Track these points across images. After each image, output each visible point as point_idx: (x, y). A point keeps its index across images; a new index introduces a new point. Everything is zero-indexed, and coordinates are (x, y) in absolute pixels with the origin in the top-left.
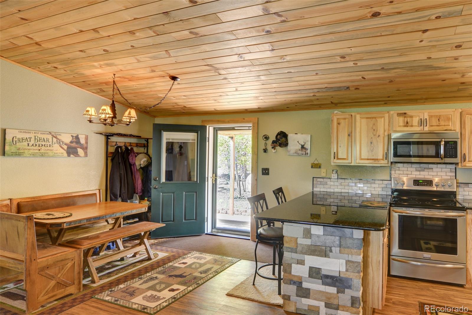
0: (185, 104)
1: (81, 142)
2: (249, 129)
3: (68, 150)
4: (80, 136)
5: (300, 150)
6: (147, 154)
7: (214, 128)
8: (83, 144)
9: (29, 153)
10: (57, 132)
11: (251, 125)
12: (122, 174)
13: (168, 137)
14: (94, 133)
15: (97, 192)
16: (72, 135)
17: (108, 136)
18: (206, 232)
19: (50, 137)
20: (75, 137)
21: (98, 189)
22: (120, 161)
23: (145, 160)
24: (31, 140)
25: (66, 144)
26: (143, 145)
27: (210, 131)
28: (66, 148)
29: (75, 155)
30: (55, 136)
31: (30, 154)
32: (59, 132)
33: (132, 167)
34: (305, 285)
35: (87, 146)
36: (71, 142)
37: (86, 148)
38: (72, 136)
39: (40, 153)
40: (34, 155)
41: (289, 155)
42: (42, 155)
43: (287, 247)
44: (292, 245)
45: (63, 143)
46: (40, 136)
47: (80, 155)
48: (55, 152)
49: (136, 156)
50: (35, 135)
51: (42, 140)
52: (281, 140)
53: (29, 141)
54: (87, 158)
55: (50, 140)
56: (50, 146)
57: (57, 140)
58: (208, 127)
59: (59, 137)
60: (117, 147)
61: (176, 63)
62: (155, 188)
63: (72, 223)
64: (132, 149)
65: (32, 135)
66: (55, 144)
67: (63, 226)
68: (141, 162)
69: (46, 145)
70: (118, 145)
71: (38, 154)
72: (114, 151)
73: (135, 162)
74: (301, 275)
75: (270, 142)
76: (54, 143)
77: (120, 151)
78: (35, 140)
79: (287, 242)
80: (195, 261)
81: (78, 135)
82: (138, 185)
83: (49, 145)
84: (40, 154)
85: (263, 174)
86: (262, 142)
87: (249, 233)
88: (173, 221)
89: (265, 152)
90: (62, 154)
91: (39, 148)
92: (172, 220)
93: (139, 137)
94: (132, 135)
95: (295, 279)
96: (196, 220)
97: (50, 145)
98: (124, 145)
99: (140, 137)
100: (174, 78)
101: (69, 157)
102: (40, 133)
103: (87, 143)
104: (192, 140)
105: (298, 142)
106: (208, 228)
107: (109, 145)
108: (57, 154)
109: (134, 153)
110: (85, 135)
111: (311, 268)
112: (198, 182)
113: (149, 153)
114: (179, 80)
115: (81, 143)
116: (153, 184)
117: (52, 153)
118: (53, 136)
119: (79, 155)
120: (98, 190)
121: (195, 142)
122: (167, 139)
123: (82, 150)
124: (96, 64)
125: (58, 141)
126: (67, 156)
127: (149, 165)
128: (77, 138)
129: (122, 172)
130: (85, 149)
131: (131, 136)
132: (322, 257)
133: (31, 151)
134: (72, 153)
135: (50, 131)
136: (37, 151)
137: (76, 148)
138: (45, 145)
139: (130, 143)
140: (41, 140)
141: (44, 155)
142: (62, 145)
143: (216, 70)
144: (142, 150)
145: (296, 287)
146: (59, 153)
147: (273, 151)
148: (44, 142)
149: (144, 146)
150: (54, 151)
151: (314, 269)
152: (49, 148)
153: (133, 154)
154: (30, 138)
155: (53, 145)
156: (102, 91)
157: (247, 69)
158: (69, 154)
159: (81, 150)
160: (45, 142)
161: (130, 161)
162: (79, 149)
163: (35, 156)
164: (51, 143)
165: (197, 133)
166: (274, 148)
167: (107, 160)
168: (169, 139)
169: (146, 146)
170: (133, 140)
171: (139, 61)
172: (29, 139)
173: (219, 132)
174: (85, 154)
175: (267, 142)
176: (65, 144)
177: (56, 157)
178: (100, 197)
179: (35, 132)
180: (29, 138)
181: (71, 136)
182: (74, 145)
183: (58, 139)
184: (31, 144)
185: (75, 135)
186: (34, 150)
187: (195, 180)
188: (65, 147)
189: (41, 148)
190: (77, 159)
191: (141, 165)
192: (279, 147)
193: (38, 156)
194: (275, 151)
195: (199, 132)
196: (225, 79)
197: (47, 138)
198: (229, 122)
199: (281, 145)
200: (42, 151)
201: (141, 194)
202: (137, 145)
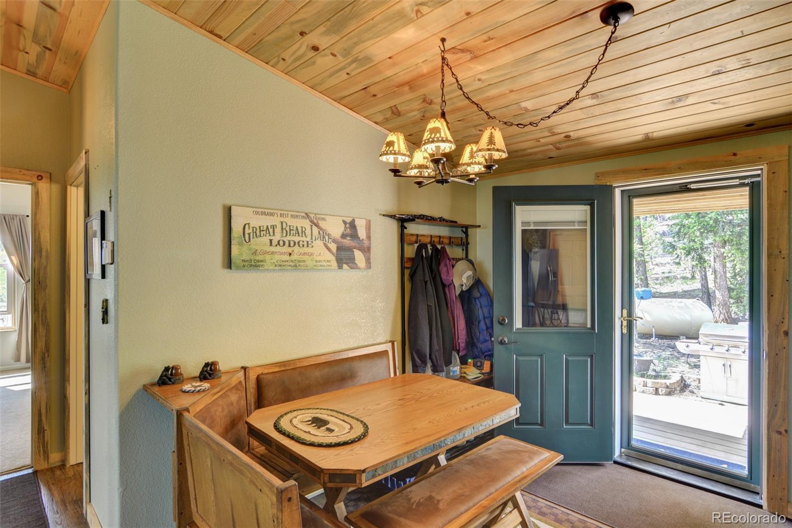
1: (359, 235)
3: (339, 253)
4: (357, 222)
6: (468, 259)
7: (622, 192)
8: (363, 240)
9: (272, 261)
10: (319, 212)
12: (431, 306)
13: (527, 220)
14: (380, 215)
15: (388, 347)
16: (345, 219)
17: (403, 221)
18: (613, 458)
19: (306, 224)
20: (349, 224)
21: (390, 342)
22: (427, 278)
23: (469, 275)
24: (275, 231)
25: (335, 241)
26: (460, 242)
28: (336, 248)
29: (350, 265)
30: (316, 222)
31: (274, 263)
32: (322, 213)
33: (447, 291)
35: (370, 244)
36: (344, 236)
37: (369, 249)
38: (345, 222)
39: (292, 261)
40: (280, 266)
42: (296, 266)
45: (329, 238)
46: (290, 221)
47: (359, 265)
48: (318, 258)
49: (453, 266)
50: (282, 219)
51: (294, 232)
53: (272, 234)
54: (370, 272)
55: (308, 232)
56: (308, 246)
57: (319, 233)
59: (322, 224)
60: (420, 245)
62: (502, 343)
63: (379, 471)
64: (443, 249)
65: (275, 221)
66: (315, 240)
67: (361, 480)
68: (463, 279)
69: (301, 243)
70: (421, 242)
71: (289, 264)
72: (413, 256)
73: (452, 280)
76: (314, 238)
77: (424, 255)
78: (282, 232)
81: (354, 220)
82: (460, 332)
83: (305, 243)
84: (291, 264)
88: (540, 425)
90: (329, 264)
91: (290, 250)
92: (539, 422)
93: (452, 224)
94: (444, 220)
96: (592, 424)
97: (308, 242)
98: (430, 243)
99: (456, 222)
101: (341, 270)
102: (289, 215)
103: (369, 237)
104: (580, 223)
107: (405, 242)
108: (321, 264)
109: (449, 259)
110: (366, 219)
112: (596, 331)
115: (359, 238)
116: (498, 332)
117: (312, 260)
118: (312, 221)
119: (357, 265)
120: (391, 344)
121: (586, 229)
122: (523, 223)
123: (362, 252)
125: (321, 232)
126: (337, 268)
128: (352, 225)
129: (432, 304)
130: (366, 252)
131: (442, 221)
133: (277, 257)
134: (344, 261)
135: (306, 212)
136: (287, 258)
137: (350, 249)
138: (299, 243)
139: (440, 237)
140: (292, 232)
141: (299, 265)
142: (328, 242)
144: (458, 252)
146: (324, 261)
148: (297, 235)
149: (462, 244)
150: (315, 256)
152: (306, 250)
153: (448, 261)
154: (273, 227)
155: (312, 242)
158: (340, 262)
159: (360, 253)
160: (299, 236)
161: (444, 277)
162: (357, 251)
163: (284, 268)
164: (309, 239)
165: (591, 204)
167: (403, 275)
168: (528, 223)
169: (465, 243)
170: (443, 231)
172: (271, 230)
173: (636, 201)
174: (366, 263)
176: (333, 240)
177: (319, 270)
178: (394, 358)
179: (282, 212)
180: (271, 228)
181: (342, 222)
182: (347, 242)
183: (321, 229)
184: (275, 240)
185: (348, 220)
186: (281, 254)
187: (589, 326)
188: (333, 247)
189: (293, 251)
190: (354, 273)
191: (462, 285)
193: (289, 268)
195: (596, 201)
197: (302, 227)
200: (294, 257)
201: (463, 352)
202: (451, 241)
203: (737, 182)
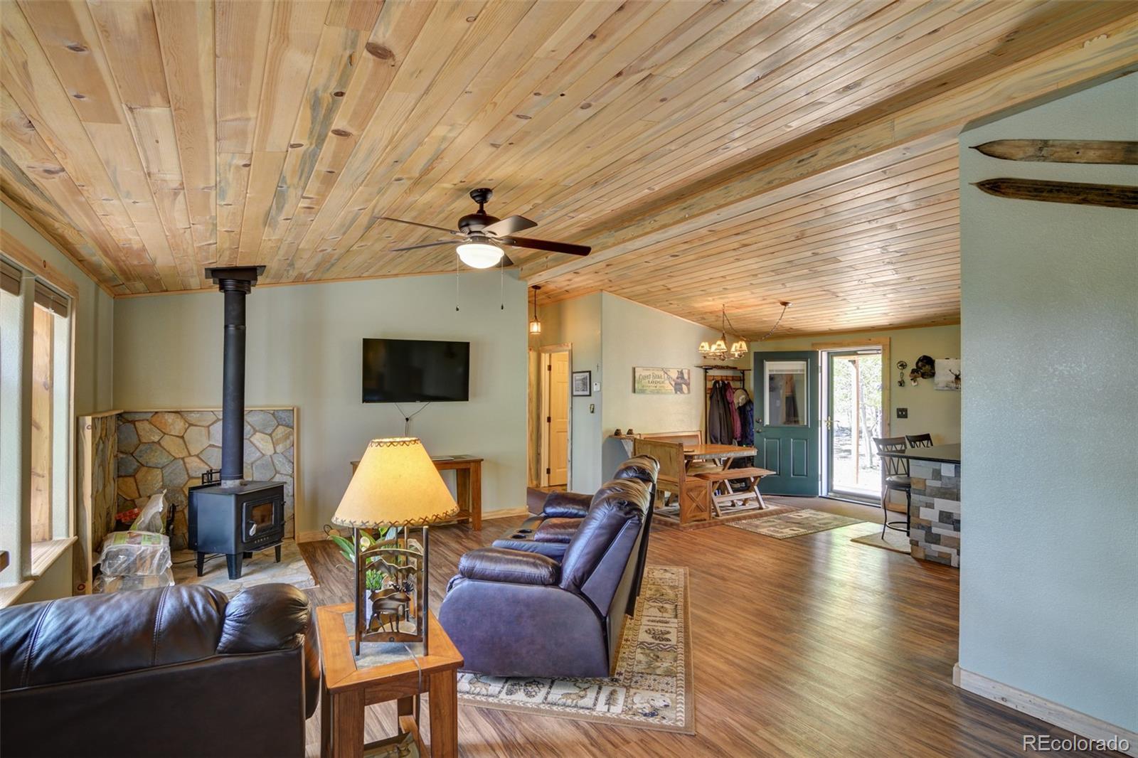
0: (791, 326)
1: (685, 377)
2: (878, 353)
3: (676, 386)
4: (684, 371)
5: (953, 382)
6: (743, 389)
7: (828, 353)
11: (880, 347)
13: (771, 369)
14: (695, 367)
15: (699, 433)
16: (678, 370)
17: (706, 370)
18: (820, 495)
19: (662, 373)
20: (680, 372)
21: (699, 431)
22: (719, 398)
23: (743, 397)
24: (651, 377)
27: (823, 357)
29: (681, 391)
31: (650, 391)
33: (730, 406)
34: (935, 530)
36: (678, 378)
38: (678, 372)
40: (652, 392)
41: (937, 390)
42: (658, 392)
43: (914, 489)
44: (920, 487)
46: (656, 373)
49: (734, 393)
50: (653, 372)
52: (924, 368)
53: (649, 378)
54: (689, 395)
58: (820, 352)
59: (668, 373)
61: (791, 291)
62: (758, 432)
64: (728, 383)
65: (651, 372)
68: (739, 399)
69: (660, 382)
70: (716, 380)
71: (655, 391)
72: (712, 386)
73: (734, 400)
74: (930, 519)
75: (908, 371)
77: (718, 387)
78: (653, 377)
79: (914, 484)
80: (811, 515)
81: (682, 370)
82: (737, 429)
83: (662, 382)
85: (899, 416)
86: (897, 372)
87: (880, 500)
88: (779, 475)
89: (901, 385)
93: (735, 368)
94: (729, 367)
95: (924, 524)
96: (807, 476)
98: (721, 380)
100: (785, 304)
102: (656, 370)
103: (689, 378)
104: (801, 370)
105: (950, 371)
106: (823, 490)
107: (707, 380)
109: (731, 389)
111: (941, 513)
112: (808, 426)
113: (746, 388)
114: (790, 305)
115: (685, 379)
116: (756, 427)
117: (665, 389)
119: (684, 391)
121: (804, 374)
122: (770, 370)
124: (710, 298)
127: (749, 402)
128: (682, 373)
129: (722, 412)
131: (727, 368)
132: (953, 500)
134: (678, 389)
136: (654, 388)
137: (681, 384)
139: (727, 376)
140: (657, 377)
141: (660, 392)
143: (834, 293)
144: (738, 384)
145: (924, 532)
147: (913, 384)
149: (740, 380)
151: (944, 514)
152: (662, 384)
156: (703, 319)
157: (870, 290)
158: (676, 390)
161: (728, 398)
163: (654, 393)
165: (807, 361)
166: (914, 379)
167: (706, 397)
168: (773, 371)
169: (742, 380)
170: (729, 373)
171: (753, 293)
173: (835, 358)
175: (904, 371)
177: (667, 394)
178: (701, 439)
179: (653, 369)
180: (649, 376)
182: (679, 381)
184: (651, 381)
185: (680, 370)
186: (652, 387)
187: (805, 424)
188: (673, 383)
189: (657, 385)
190: (682, 395)
191: (739, 403)
192: (921, 378)
193: (656, 393)
194: (916, 384)
195: (809, 359)
196: (845, 299)
198: (848, 345)
199: (923, 376)
200: (657, 388)
201: (740, 439)
202: (734, 379)
203: (875, 352)
